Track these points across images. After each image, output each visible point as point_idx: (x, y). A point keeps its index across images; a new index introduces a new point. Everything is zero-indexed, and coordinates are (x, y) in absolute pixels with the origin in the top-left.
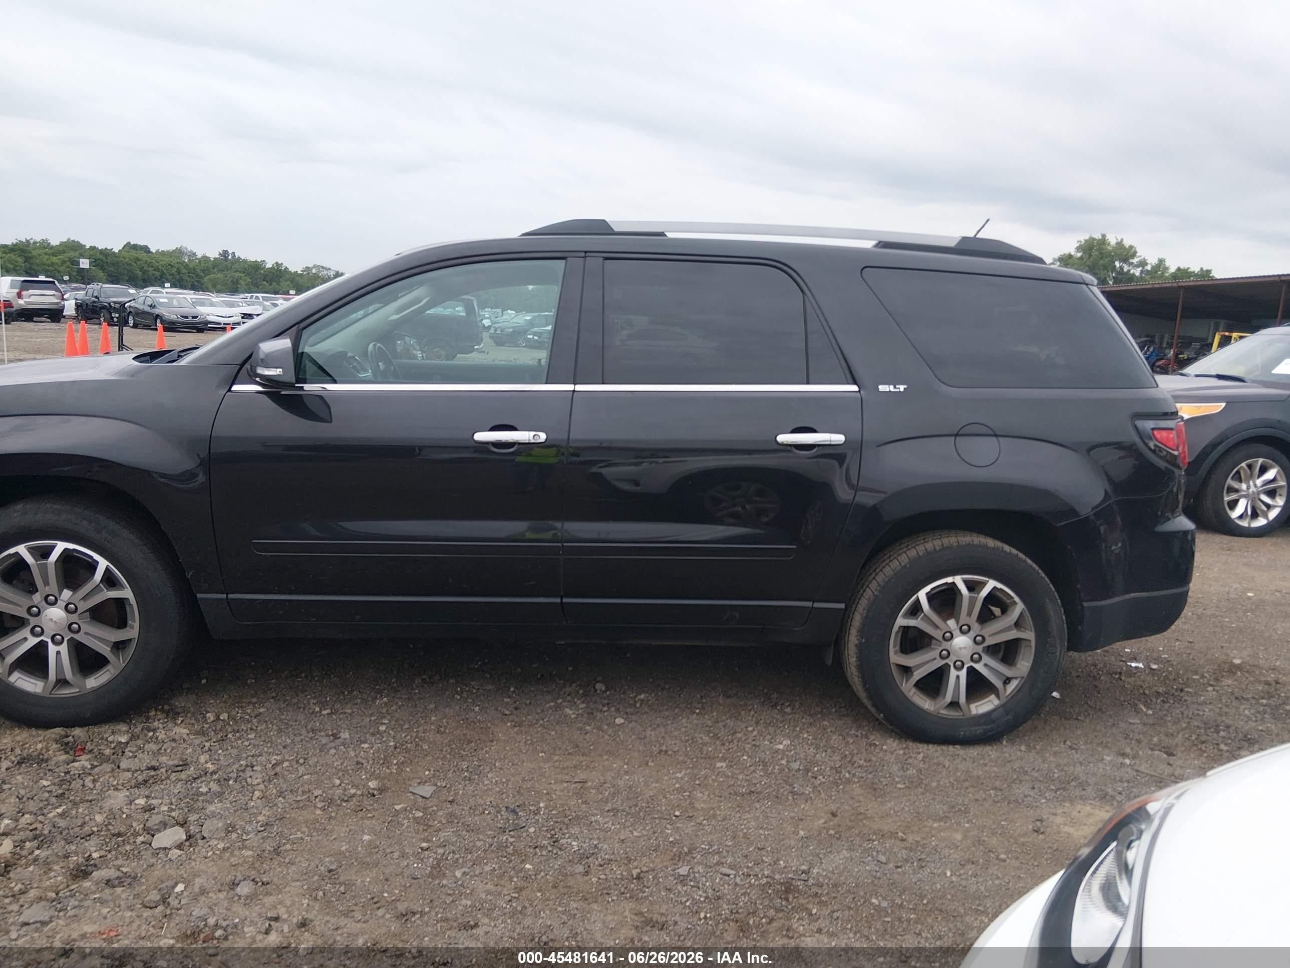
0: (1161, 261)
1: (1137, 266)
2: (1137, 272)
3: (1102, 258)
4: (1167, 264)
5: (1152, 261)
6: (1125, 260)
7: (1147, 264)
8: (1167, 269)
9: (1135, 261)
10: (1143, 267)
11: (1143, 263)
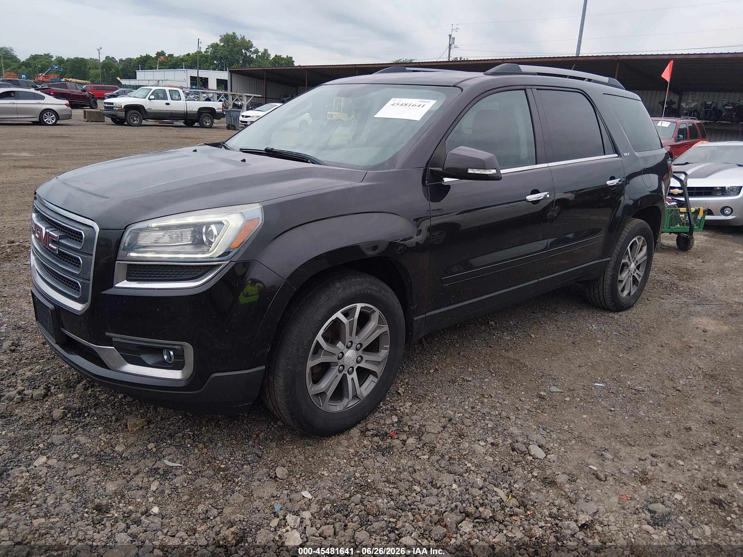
0: (266, 50)
1: (254, 53)
2: (254, 56)
3: (235, 47)
4: (269, 52)
5: (261, 50)
6: (247, 49)
7: (259, 52)
8: (269, 55)
9: (253, 49)
10: (257, 54)
11: (257, 51)
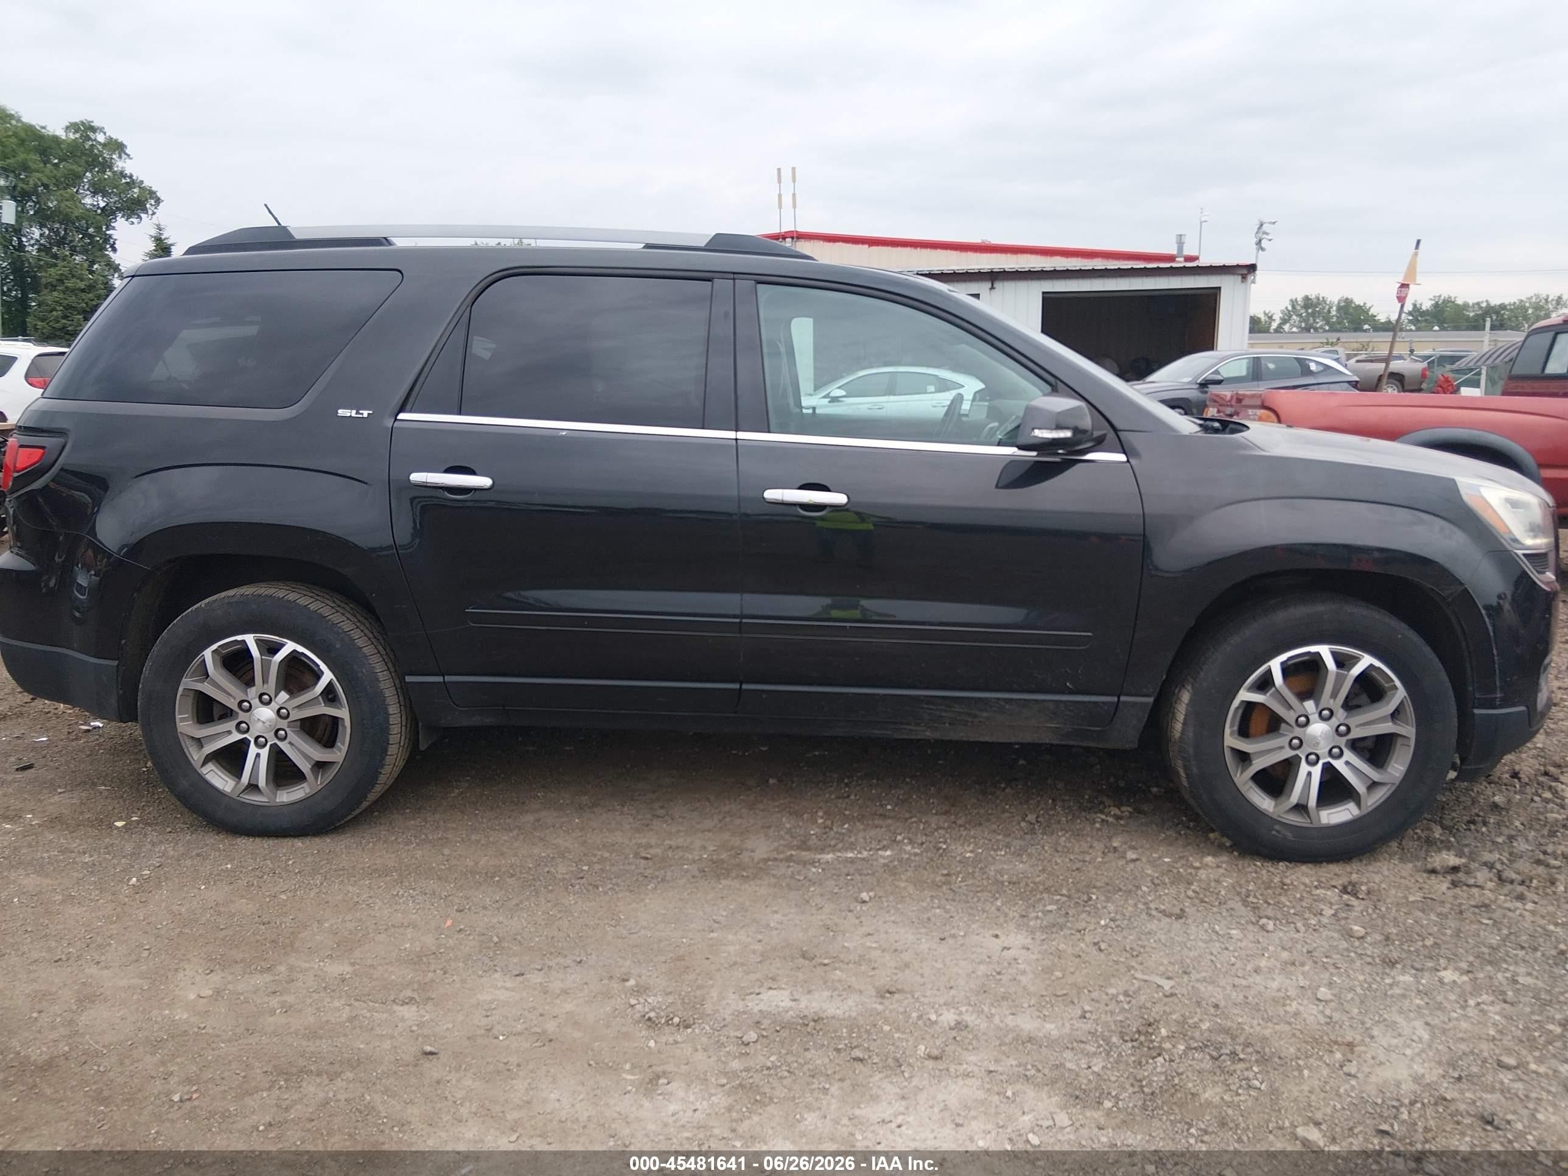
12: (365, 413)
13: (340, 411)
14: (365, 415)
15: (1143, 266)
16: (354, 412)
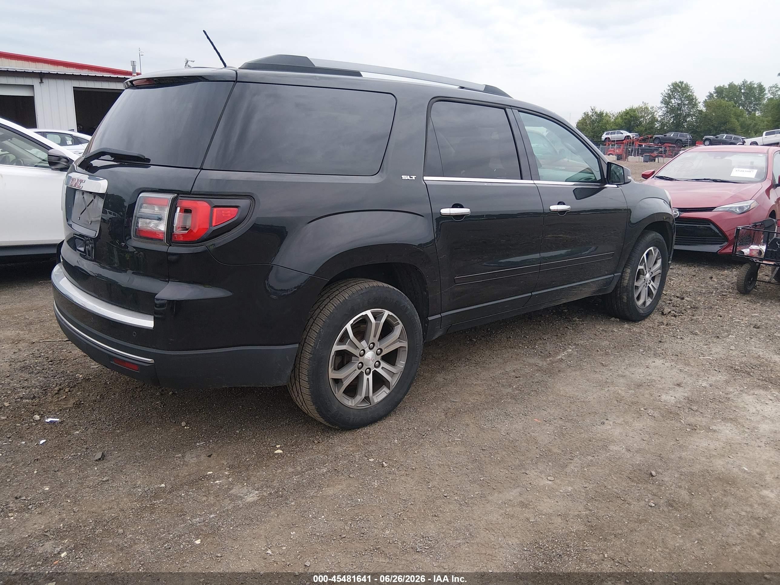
12: (414, 177)
13: (403, 176)
14: (414, 178)
15: (109, 76)
16: (409, 177)
